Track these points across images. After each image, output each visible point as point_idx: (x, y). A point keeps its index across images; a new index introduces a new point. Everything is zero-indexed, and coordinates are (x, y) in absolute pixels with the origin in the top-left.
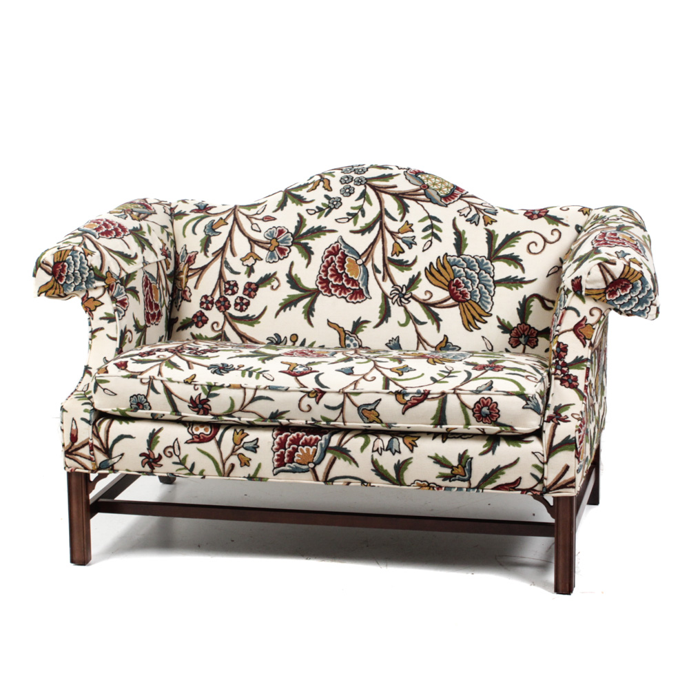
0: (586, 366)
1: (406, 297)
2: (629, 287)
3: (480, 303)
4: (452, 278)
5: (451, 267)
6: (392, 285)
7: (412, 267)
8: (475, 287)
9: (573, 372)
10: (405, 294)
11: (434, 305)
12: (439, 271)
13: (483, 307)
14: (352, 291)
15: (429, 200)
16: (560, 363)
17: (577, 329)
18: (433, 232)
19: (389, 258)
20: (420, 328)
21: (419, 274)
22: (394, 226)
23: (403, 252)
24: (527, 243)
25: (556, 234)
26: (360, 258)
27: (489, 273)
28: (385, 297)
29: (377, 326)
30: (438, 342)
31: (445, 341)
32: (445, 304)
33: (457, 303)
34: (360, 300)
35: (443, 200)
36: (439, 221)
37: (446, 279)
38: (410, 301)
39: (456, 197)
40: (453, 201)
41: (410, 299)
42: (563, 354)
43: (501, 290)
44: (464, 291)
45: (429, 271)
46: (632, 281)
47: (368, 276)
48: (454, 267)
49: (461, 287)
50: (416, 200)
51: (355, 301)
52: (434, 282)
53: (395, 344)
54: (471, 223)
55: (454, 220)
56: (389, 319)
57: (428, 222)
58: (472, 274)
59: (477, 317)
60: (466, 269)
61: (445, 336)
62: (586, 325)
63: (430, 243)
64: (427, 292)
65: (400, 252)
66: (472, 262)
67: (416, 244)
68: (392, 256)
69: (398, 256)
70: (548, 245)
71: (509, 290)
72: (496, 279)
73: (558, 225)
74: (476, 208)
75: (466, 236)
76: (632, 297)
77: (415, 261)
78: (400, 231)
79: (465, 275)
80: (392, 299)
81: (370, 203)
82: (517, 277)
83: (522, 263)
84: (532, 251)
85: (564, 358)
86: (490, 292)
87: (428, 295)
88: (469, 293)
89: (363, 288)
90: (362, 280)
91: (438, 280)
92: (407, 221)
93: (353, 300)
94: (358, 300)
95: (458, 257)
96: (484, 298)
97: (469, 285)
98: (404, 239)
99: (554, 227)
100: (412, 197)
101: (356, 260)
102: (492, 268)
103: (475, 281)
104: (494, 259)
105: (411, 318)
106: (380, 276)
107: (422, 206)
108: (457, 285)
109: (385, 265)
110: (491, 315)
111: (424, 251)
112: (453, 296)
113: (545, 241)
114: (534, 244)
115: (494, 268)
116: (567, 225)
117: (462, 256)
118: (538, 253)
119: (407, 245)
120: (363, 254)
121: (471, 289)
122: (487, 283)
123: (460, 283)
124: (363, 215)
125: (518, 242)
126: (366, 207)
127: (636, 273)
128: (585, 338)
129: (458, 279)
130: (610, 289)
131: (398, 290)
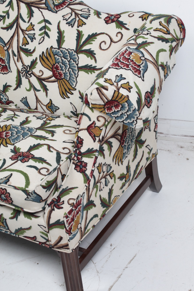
0: (95, 155)
1: (29, 73)
2: (119, 106)
3: (69, 81)
4: (54, 63)
5: (54, 55)
6: (22, 65)
7: (33, 54)
8: (67, 71)
9: (85, 159)
10: (29, 71)
11: (44, 80)
12: (47, 58)
13: (71, 84)
14: (2, 67)
15: (46, 8)
16: (78, 151)
17: (89, 129)
18: (45, 31)
19: (20, 47)
20: (37, 93)
21: (36, 59)
22: (24, 26)
23: (28, 44)
24: (100, 42)
25: (119, 35)
26: (6, 46)
27: (75, 62)
28: (18, 72)
29: (15, 89)
30: (47, 103)
31: (50, 103)
32: (50, 79)
33: (57, 80)
34: (6, 73)
35: (55, 8)
36: (50, 23)
37: (51, 63)
38: (31, 76)
39: (65, 5)
40: (62, 8)
41: (32, 75)
42: (80, 145)
43: (82, 73)
44: (60, 72)
45: (42, 57)
46: (120, 103)
47: (10, 58)
48: (56, 56)
49: (59, 69)
50: (39, 8)
51: (4, 73)
52: (44, 65)
53: (25, 101)
54: (69, 26)
55: (59, 23)
56: (21, 86)
57: (43, 24)
58: (65, 61)
59: (68, 90)
60: (62, 58)
61: (50, 100)
62: (95, 127)
63: (43, 38)
64: (41, 71)
65: (26, 44)
66: (66, 53)
67: (35, 39)
68: (22, 46)
69: (25, 46)
70: (113, 44)
71: (86, 74)
72: (79, 65)
73: (121, 29)
74: (75, 13)
75: (64, 35)
76: (122, 113)
77: (34, 50)
78: (27, 29)
79: (61, 62)
80: (22, 73)
81: (13, 9)
82: (92, 65)
83: (95, 56)
84: (103, 48)
85: (80, 148)
86: (75, 74)
87: (41, 73)
88: (63, 74)
89: (7, 65)
90: (6, 60)
91: (46, 64)
92: (31, 23)
93: (2, 72)
94: (5, 72)
95: (58, 49)
96: (71, 78)
97: (64, 68)
98: (29, 35)
99: (119, 30)
100: (37, 5)
101: (4, 47)
102: (77, 58)
103: (67, 66)
104: (79, 52)
105: (32, 86)
106: (16, 58)
107: (41, 12)
108: (57, 68)
109: (18, 52)
110: (76, 89)
111: (39, 44)
112: (54, 75)
113: (112, 41)
114: (104, 43)
115: (78, 58)
116: (128, 29)
117: (61, 49)
118: (106, 50)
119: (30, 39)
120: (7, 43)
121: (64, 72)
122: (74, 68)
123: (58, 67)
124: (8, 18)
125: (94, 41)
126: (11, 11)
127: (123, 97)
128: (95, 136)
129: (57, 64)
130: (107, 106)
131: (25, 68)
